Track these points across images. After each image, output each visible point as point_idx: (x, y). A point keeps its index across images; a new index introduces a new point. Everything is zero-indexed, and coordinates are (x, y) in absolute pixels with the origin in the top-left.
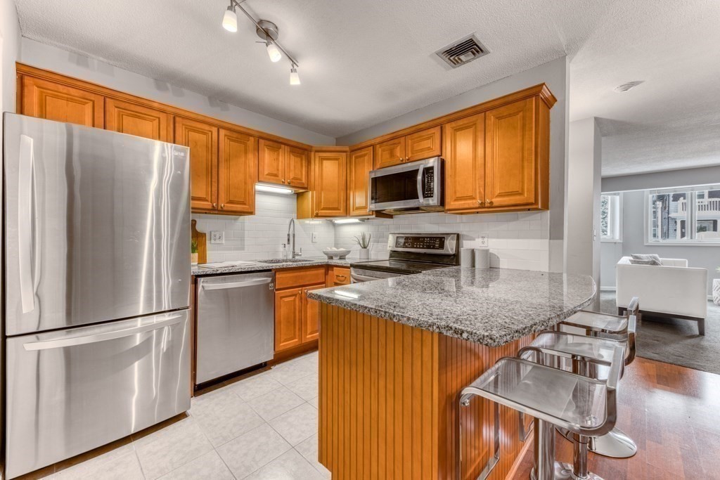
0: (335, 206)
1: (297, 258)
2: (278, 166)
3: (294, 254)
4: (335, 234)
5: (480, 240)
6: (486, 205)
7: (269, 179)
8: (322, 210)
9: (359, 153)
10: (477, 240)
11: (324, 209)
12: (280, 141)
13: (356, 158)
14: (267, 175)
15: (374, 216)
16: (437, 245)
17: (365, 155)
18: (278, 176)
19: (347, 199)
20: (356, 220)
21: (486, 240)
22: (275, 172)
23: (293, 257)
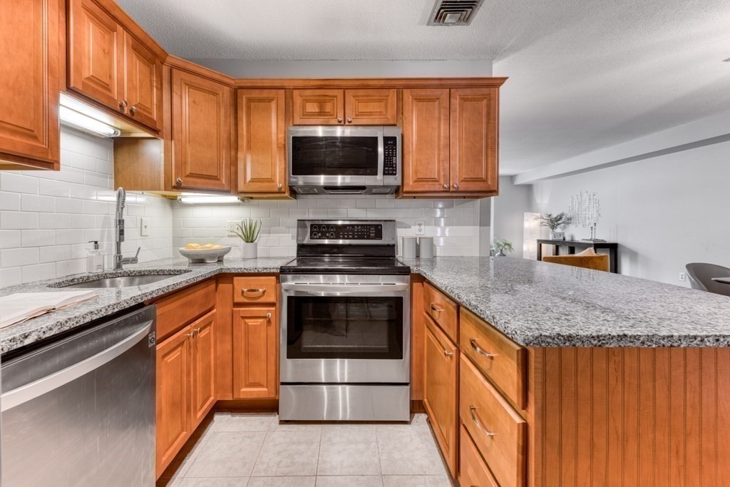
0: (212, 172)
1: (127, 267)
2: (111, 67)
3: (120, 262)
4: (174, 221)
5: (417, 227)
6: (451, 189)
7: (95, 91)
8: (187, 176)
9: (255, 94)
10: (413, 227)
11: (191, 175)
12: (115, 13)
13: (250, 100)
14: (88, 78)
15: (287, 194)
16: (372, 235)
17: (270, 100)
18: (110, 90)
19: (234, 163)
20: (234, 199)
21: (423, 227)
22: (106, 80)
23: (118, 266)
